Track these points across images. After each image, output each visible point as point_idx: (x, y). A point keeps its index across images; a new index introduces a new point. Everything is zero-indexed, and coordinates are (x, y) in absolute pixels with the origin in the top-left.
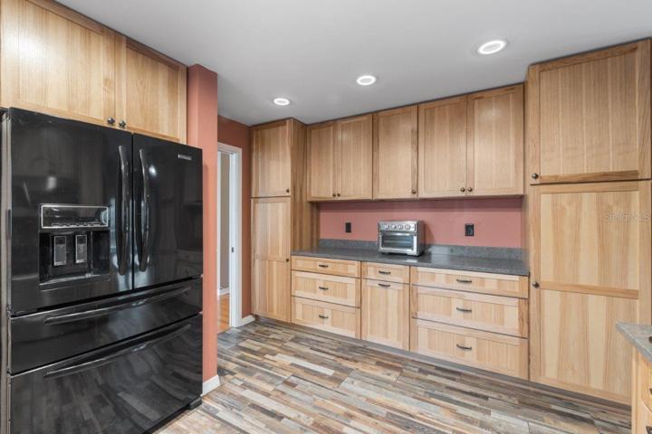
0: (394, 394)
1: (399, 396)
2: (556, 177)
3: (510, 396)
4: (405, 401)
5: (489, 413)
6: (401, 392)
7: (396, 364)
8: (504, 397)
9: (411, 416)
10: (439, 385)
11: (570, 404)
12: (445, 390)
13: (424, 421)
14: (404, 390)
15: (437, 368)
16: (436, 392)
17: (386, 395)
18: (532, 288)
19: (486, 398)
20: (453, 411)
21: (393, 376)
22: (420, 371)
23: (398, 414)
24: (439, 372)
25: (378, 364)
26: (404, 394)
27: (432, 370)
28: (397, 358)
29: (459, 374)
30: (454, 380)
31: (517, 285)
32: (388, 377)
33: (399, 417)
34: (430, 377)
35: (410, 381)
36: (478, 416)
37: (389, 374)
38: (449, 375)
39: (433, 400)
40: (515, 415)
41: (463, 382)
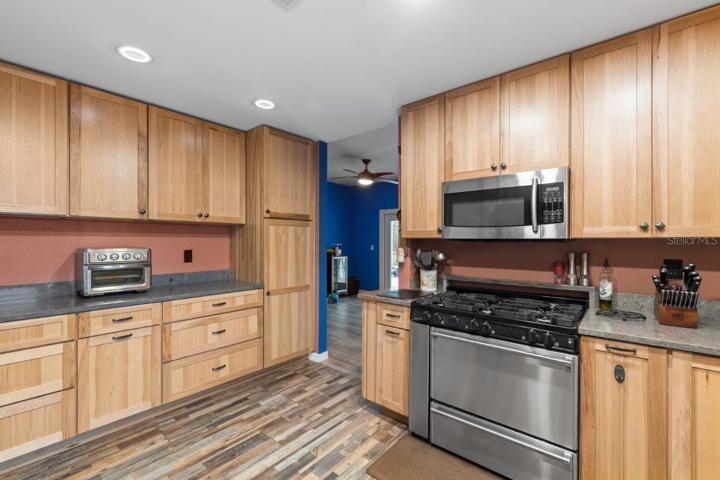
0: (184, 450)
1: (191, 447)
2: (277, 213)
3: (255, 387)
4: (203, 445)
5: (258, 405)
6: (189, 444)
7: (144, 432)
8: (254, 391)
9: (222, 448)
10: (208, 415)
11: (281, 372)
12: (217, 414)
13: (235, 442)
14: (190, 440)
15: (188, 406)
16: (214, 421)
17: (180, 457)
18: (266, 297)
19: (246, 399)
20: (241, 421)
21: (160, 441)
22: (177, 418)
23: (213, 456)
24: (194, 408)
25: (121, 446)
26: (193, 443)
27: (184, 411)
28: (134, 427)
29: (209, 398)
30: (211, 404)
31: (256, 297)
32: (154, 447)
33: (216, 457)
34: (192, 417)
35: (182, 431)
36: (257, 411)
37: (153, 443)
38: (204, 404)
39: (220, 426)
40: (270, 395)
41: (219, 401)
